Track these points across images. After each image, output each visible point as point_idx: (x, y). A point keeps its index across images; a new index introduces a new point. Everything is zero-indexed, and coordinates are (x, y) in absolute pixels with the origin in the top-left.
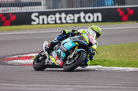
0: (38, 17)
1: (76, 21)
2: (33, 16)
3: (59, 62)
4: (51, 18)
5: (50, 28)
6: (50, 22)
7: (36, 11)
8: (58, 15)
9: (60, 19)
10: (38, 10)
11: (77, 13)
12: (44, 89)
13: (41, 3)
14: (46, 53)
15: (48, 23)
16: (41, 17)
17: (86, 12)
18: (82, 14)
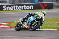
0: (6, 7)
1: (22, 9)
2: (4, 7)
3: (28, 27)
4: (11, 8)
5: (11, 12)
6: (11, 9)
7: (5, 4)
8: (14, 7)
9: (15, 8)
10: (6, 4)
11: (23, 6)
12: (8, 38)
13: (7, 1)
14: (21, 23)
15: (10, 10)
16: (7, 7)
17: (26, 5)
18: (25, 6)
